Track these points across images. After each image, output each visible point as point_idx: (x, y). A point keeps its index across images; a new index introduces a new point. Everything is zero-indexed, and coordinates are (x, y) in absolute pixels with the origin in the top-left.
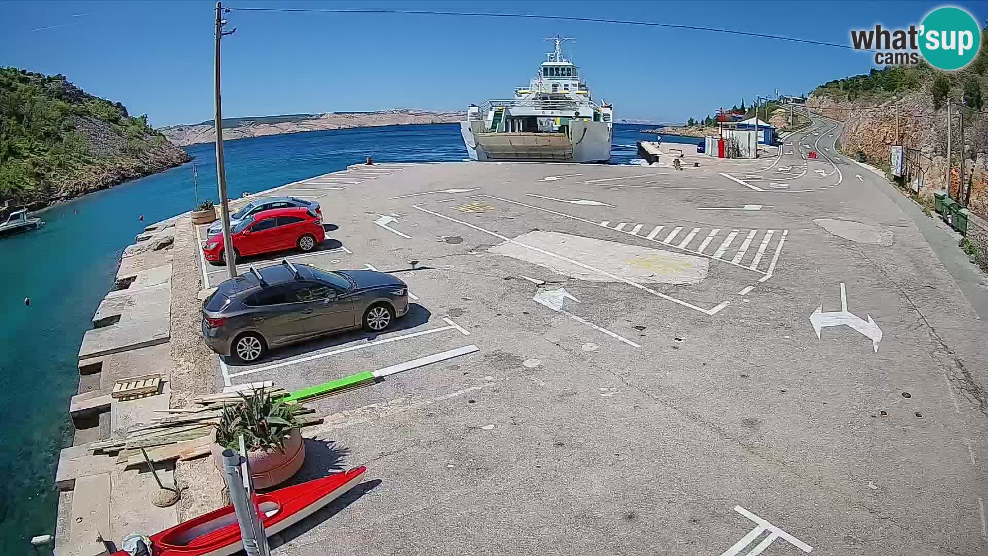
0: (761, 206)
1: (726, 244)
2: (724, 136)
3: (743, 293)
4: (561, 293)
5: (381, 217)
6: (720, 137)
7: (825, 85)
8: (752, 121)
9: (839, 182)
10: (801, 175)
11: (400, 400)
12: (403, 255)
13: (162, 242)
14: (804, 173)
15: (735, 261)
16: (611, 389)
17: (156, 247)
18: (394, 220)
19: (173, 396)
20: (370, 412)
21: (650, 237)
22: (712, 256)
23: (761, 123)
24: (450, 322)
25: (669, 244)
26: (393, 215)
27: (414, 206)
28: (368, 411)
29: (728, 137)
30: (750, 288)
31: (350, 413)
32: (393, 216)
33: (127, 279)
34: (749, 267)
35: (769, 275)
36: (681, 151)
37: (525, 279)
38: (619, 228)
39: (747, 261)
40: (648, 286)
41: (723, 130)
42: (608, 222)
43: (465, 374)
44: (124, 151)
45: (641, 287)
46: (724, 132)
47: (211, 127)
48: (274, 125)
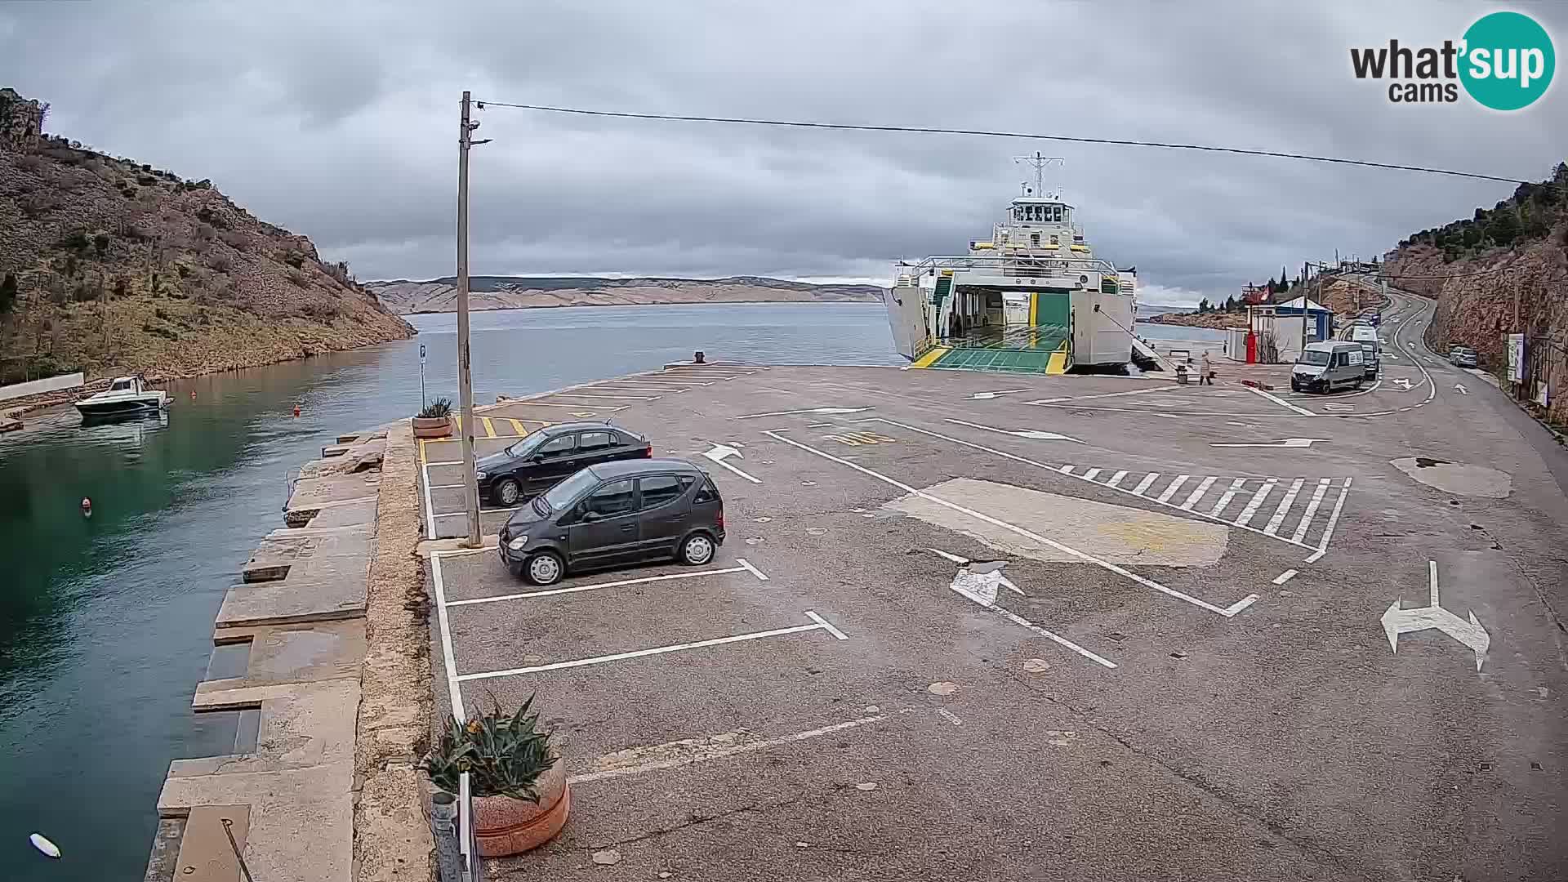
0: (1311, 441)
1: (1255, 503)
2: (1254, 328)
3: (1280, 580)
4: (995, 578)
5: (715, 447)
6: (1249, 330)
7: (1408, 239)
8: (1299, 303)
9: (1431, 397)
10: (1372, 389)
11: (727, 737)
12: (748, 509)
13: (363, 460)
14: (1377, 386)
15: (1270, 530)
16: (1066, 733)
17: (354, 468)
18: (736, 452)
19: (365, 700)
20: (679, 753)
21: (1137, 492)
22: (1233, 521)
23: (1311, 305)
24: (817, 619)
25: (1167, 502)
26: (735, 444)
27: (768, 432)
28: (678, 749)
29: (1261, 329)
30: (1291, 573)
31: (647, 751)
32: (735, 448)
33: (303, 512)
34: (1291, 539)
35: (1322, 551)
36: (1188, 352)
37: (939, 555)
38: (1088, 477)
39: (1286, 530)
40: (1132, 571)
41: (1253, 318)
42: (1072, 467)
43: (835, 701)
44: (309, 312)
45: (1121, 571)
46: (1255, 320)
47: (450, 287)
48: (549, 292)
